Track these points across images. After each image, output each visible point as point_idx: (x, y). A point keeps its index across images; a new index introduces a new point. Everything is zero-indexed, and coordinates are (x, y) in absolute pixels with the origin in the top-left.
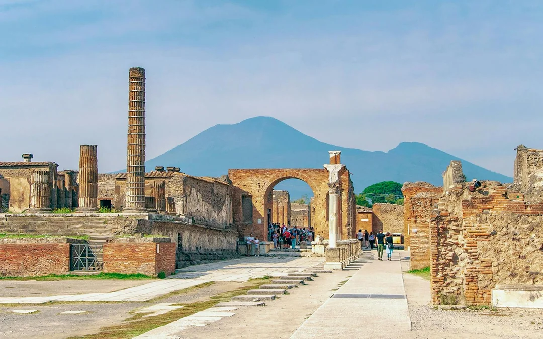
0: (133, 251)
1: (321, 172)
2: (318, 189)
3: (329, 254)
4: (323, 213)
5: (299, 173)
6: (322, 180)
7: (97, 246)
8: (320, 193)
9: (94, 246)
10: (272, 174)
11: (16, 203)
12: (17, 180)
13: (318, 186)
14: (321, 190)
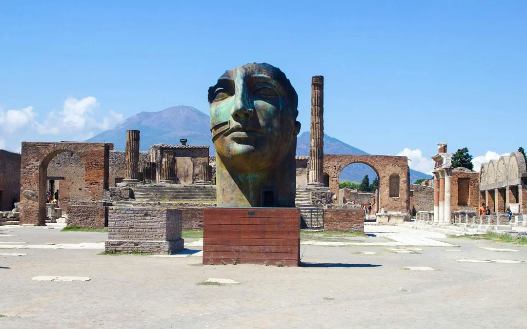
0: (347, 215)
1: (385, 158)
3: (502, 219)
4: (387, 191)
5: (368, 159)
6: (387, 165)
7: (306, 211)
8: (384, 175)
9: (304, 211)
11: (182, 178)
13: (383, 170)
14: (386, 172)
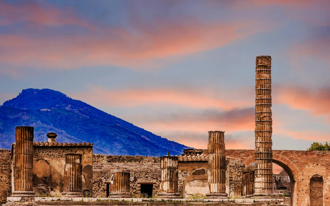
1: (304, 154)
2: (300, 173)
4: (306, 200)
5: (280, 155)
6: (306, 163)
8: (302, 177)
10: (248, 156)
11: (58, 187)
12: (58, 162)
13: (301, 170)
14: (305, 174)
